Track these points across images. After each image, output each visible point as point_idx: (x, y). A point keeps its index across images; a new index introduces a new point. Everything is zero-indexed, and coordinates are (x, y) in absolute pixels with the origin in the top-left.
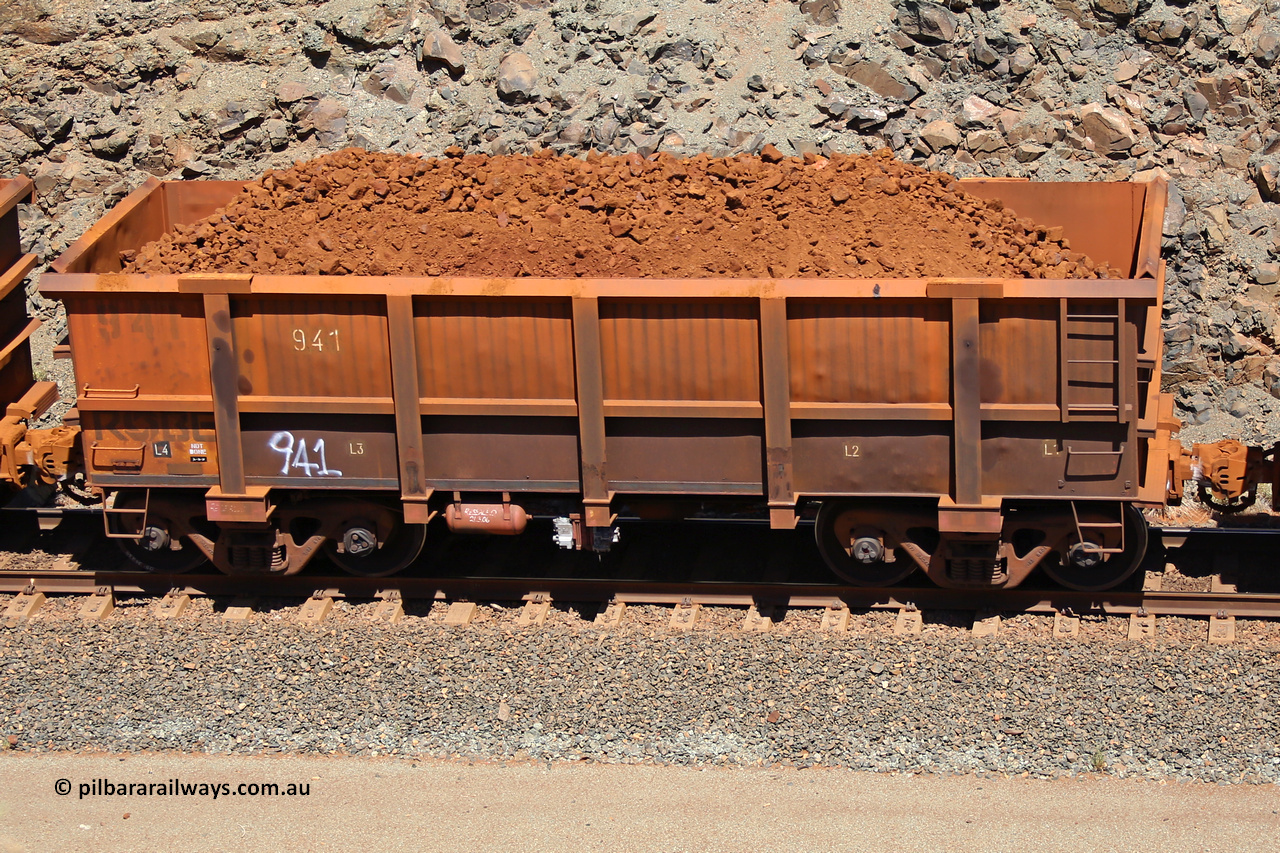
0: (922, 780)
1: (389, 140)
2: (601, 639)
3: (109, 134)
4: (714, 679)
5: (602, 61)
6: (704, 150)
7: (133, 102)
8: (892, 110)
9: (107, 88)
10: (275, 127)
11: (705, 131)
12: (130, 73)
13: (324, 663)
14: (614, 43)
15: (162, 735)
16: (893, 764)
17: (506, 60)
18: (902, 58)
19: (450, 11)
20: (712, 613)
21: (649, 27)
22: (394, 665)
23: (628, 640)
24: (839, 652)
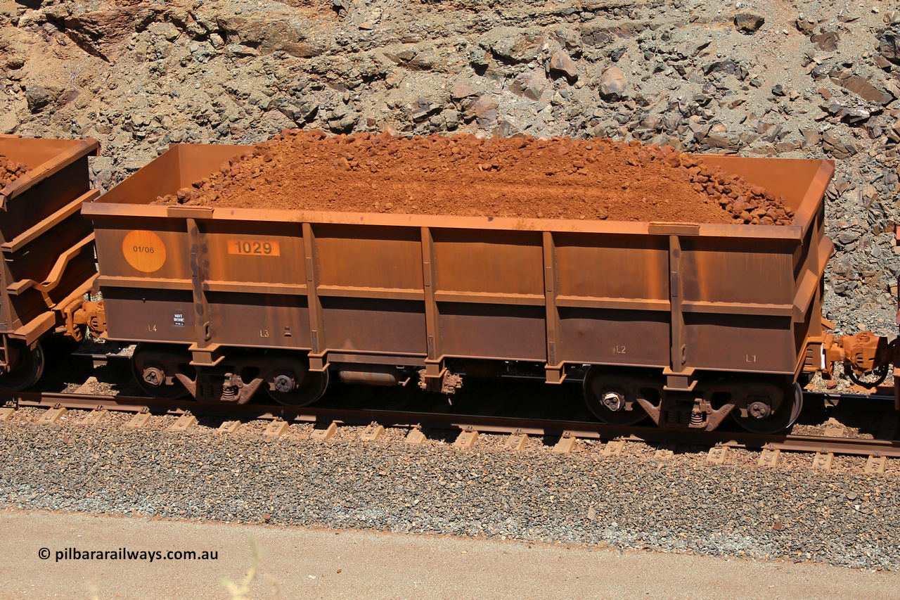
0: (882, 575)
1: (525, 124)
2: (659, 467)
3: (341, 118)
4: (737, 498)
5: (671, 73)
6: (740, 135)
7: (357, 96)
8: (873, 110)
9: (341, 87)
10: (450, 115)
11: (741, 123)
12: (356, 77)
13: (471, 475)
14: (680, 61)
15: (364, 518)
16: (862, 563)
17: (607, 72)
18: (881, 74)
19: (569, 38)
20: (736, 453)
21: (704, 51)
22: (518, 478)
23: (678, 469)
24: (825, 484)
